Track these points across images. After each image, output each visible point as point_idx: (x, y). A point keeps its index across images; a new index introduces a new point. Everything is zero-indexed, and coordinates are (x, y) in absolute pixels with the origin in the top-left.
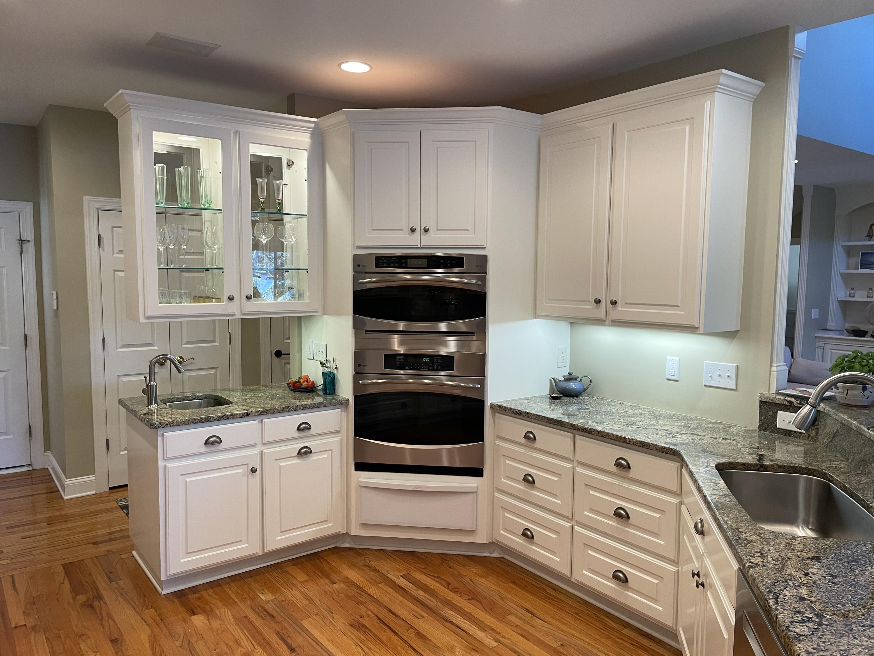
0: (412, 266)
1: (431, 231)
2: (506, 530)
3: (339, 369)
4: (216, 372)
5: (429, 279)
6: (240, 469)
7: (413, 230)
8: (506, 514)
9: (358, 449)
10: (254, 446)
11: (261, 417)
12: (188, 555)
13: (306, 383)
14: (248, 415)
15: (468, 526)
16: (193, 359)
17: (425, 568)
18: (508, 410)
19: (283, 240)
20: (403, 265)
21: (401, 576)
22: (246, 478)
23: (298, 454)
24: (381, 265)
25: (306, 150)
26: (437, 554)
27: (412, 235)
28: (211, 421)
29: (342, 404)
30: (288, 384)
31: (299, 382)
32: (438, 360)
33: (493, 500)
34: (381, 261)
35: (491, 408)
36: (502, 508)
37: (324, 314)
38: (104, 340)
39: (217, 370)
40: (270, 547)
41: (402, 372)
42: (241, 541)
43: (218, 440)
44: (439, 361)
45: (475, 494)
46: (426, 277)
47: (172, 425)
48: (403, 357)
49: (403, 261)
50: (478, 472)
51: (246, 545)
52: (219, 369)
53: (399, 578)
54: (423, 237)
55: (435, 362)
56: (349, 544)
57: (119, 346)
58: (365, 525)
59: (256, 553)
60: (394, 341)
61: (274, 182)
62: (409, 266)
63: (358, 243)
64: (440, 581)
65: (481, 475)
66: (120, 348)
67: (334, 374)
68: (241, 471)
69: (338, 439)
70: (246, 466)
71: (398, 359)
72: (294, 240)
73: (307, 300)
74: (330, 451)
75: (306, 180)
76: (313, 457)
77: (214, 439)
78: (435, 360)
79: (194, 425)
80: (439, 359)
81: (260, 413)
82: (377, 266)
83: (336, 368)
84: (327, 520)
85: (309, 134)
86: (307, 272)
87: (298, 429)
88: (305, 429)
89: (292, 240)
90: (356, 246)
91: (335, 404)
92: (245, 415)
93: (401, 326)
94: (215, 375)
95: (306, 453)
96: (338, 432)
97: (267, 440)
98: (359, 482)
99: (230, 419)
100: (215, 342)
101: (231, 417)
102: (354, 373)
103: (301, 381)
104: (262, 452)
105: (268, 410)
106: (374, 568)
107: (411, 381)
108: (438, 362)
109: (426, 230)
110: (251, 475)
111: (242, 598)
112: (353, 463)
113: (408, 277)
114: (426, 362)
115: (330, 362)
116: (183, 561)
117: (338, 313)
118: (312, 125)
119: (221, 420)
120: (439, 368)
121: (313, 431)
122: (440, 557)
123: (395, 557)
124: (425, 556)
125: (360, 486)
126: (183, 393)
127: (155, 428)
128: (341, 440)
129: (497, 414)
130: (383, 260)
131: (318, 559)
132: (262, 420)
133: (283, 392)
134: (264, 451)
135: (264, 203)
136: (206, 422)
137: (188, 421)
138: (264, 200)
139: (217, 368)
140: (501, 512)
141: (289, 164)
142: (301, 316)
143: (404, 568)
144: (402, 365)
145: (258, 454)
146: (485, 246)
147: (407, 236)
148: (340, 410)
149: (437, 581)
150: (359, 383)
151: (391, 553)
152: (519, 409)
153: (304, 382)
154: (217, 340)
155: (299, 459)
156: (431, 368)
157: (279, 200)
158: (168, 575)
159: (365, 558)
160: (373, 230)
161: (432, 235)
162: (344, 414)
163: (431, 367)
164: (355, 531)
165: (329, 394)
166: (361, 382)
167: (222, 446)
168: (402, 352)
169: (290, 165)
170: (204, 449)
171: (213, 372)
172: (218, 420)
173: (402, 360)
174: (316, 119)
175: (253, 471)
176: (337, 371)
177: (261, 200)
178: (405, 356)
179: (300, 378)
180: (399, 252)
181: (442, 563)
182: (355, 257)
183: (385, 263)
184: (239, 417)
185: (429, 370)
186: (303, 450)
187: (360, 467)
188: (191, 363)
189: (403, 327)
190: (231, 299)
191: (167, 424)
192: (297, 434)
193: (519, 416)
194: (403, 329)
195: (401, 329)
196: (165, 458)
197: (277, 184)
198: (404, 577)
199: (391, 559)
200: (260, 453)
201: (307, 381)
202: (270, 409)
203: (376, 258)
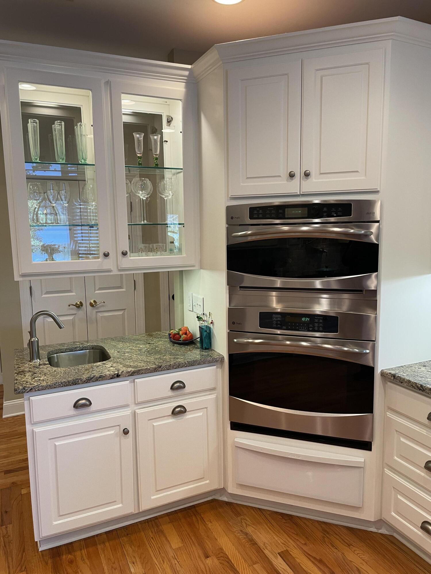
0: (289, 217)
1: (313, 174)
2: (398, 513)
3: (215, 323)
4: (124, 313)
5: (308, 230)
6: (112, 430)
7: (292, 176)
8: (399, 497)
9: (233, 409)
10: (126, 406)
11: (133, 377)
12: (60, 517)
13: (184, 336)
14: (118, 376)
15: (353, 501)
16: (104, 302)
17: (305, 544)
18: (406, 382)
19: (164, 196)
20: (281, 215)
21: (279, 553)
22: (119, 438)
23: (172, 414)
24: (255, 216)
25: (180, 100)
26: (318, 522)
27: (290, 182)
28: (79, 384)
29: (217, 361)
30: (170, 334)
31: (178, 334)
32: (319, 321)
33: (382, 476)
34: (255, 212)
35: (381, 375)
36: (394, 488)
37: (201, 268)
38: (31, 288)
39: (124, 311)
40: (145, 506)
41: (279, 332)
42: (115, 501)
43: (88, 403)
44: (321, 321)
45: (362, 469)
46: (305, 228)
47: (37, 389)
48: (279, 316)
49: (280, 211)
50: (366, 446)
51: (120, 505)
52: (126, 310)
53: (276, 557)
54: (304, 183)
55: (316, 323)
56: (227, 498)
57: (43, 293)
58: (242, 486)
59: (132, 513)
60: (273, 298)
61: (151, 137)
62: (286, 216)
63: (232, 193)
64: (322, 568)
65: (370, 449)
66: (45, 294)
67: (210, 328)
68: (112, 432)
69: (213, 396)
70: (118, 427)
71: (275, 318)
72: (171, 194)
73: (184, 255)
74: (206, 409)
75: (181, 132)
76: (188, 416)
77: (84, 401)
78: (316, 321)
79: (60, 389)
80: (321, 319)
81: (131, 373)
82: (251, 218)
83: (211, 323)
84: (203, 478)
85: (184, 83)
86: (184, 226)
87: (172, 388)
88: (179, 388)
89: (170, 194)
90: (230, 196)
91: (209, 362)
92: (116, 376)
93: (278, 282)
94: (123, 315)
95: (180, 412)
96: (214, 389)
97: (140, 400)
98: (234, 442)
99: (99, 381)
100: (122, 288)
101: (100, 379)
102: (228, 331)
103: (181, 333)
104: (135, 412)
105: (139, 371)
106: (250, 537)
107: (288, 343)
108: (319, 323)
109: (307, 175)
110: (124, 436)
111: (112, 567)
112: (229, 422)
113: (286, 228)
114: (305, 322)
115: (206, 316)
116: (55, 523)
117: (212, 268)
118: (187, 73)
119: (90, 382)
120: (321, 329)
121: (187, 389)
122: (321, 527)
123: (272, 522)
124: (305, 523)
125: (236, 446)
126: (74, 342)
127: (19, 393)
128: (217, 397)
129: (389, 383)
130: (258, 211)
131: (195, 515)
132: (134, 380)
133: (163, 343)
134: (136, 411)
135: (141, 158)
136: (74, 385)
137: (55, 385)
138: (141, 155)
139: (125, 309)
140: (393, 492)
141: (168, 120)
142: (182, 271)
143: (283, 541)
144: (279, 324)
145: (131, 415)
146: (379, 190)
147: (286, 182)
148: (215, 367)
149: (319, 567)
150: (234, 341)
151: (269, 514)
152: (421, 383)
153: (183, 334)
154: (125, 286)
155: (173, 418)
156: (311, 329)
157: (157, 155)
158: (41, 537)
159: (241, 519)
160: (248, 178)
161: (314, 180)
162: (219, 371)
163: (311, 327)
164: (232, 489)
165: (206, 349)
166: (235, 340)
167: (93, 408)
168: (279, 311)
169: (169, 122)
170: (73, 412)
171: (121, 313)
172: (86, 383)
173: (279, 319)
174: (190, 66)
175: (126, 432)
176: (213, 325)
177: (138, 155)
178: (283, 315)
179: (180, 330)
180: (277, 202)
181: (324, 537)
182: (229, 209)
183: (261, 214)
184: (110, 378)
185: (309, 331)
186: (177, 410)
187: (236, 426)
188: (103, 306)
189: (280, 284)
190: (106, 255)
191: (31, 389)
192: (170, 393)
193: (421, 392)
194: (279, 285)
195: (278, 285)
196: (32, 423)
197: (155, 140)
198: (282, 555)
199: (269, 525)
200: (133, 412)
201: (186, 334)
202: (142, 370)
203: (250, 208)
